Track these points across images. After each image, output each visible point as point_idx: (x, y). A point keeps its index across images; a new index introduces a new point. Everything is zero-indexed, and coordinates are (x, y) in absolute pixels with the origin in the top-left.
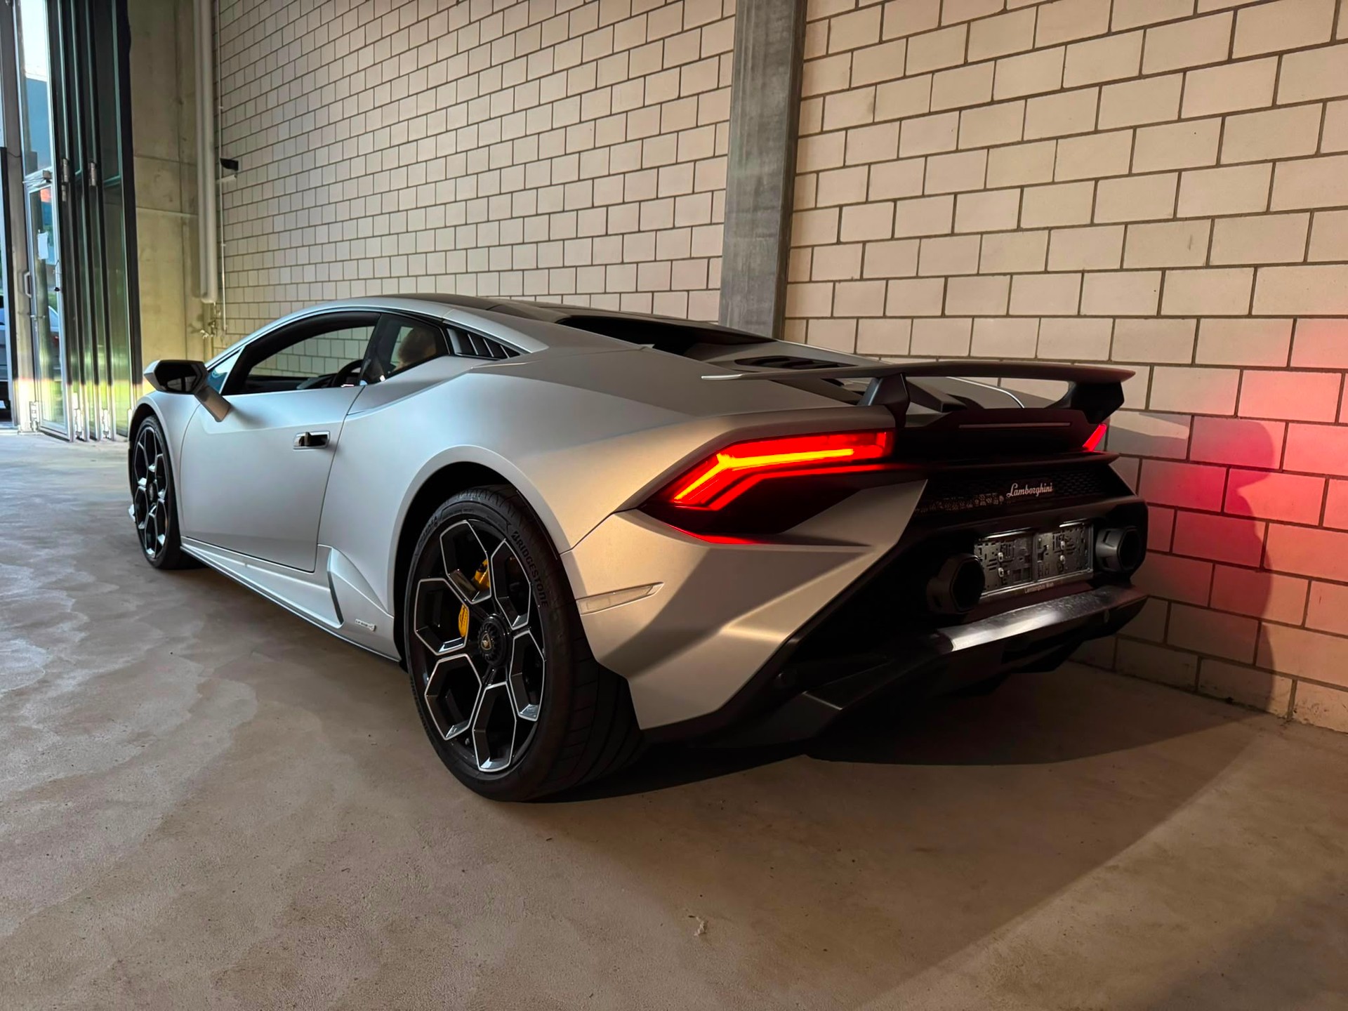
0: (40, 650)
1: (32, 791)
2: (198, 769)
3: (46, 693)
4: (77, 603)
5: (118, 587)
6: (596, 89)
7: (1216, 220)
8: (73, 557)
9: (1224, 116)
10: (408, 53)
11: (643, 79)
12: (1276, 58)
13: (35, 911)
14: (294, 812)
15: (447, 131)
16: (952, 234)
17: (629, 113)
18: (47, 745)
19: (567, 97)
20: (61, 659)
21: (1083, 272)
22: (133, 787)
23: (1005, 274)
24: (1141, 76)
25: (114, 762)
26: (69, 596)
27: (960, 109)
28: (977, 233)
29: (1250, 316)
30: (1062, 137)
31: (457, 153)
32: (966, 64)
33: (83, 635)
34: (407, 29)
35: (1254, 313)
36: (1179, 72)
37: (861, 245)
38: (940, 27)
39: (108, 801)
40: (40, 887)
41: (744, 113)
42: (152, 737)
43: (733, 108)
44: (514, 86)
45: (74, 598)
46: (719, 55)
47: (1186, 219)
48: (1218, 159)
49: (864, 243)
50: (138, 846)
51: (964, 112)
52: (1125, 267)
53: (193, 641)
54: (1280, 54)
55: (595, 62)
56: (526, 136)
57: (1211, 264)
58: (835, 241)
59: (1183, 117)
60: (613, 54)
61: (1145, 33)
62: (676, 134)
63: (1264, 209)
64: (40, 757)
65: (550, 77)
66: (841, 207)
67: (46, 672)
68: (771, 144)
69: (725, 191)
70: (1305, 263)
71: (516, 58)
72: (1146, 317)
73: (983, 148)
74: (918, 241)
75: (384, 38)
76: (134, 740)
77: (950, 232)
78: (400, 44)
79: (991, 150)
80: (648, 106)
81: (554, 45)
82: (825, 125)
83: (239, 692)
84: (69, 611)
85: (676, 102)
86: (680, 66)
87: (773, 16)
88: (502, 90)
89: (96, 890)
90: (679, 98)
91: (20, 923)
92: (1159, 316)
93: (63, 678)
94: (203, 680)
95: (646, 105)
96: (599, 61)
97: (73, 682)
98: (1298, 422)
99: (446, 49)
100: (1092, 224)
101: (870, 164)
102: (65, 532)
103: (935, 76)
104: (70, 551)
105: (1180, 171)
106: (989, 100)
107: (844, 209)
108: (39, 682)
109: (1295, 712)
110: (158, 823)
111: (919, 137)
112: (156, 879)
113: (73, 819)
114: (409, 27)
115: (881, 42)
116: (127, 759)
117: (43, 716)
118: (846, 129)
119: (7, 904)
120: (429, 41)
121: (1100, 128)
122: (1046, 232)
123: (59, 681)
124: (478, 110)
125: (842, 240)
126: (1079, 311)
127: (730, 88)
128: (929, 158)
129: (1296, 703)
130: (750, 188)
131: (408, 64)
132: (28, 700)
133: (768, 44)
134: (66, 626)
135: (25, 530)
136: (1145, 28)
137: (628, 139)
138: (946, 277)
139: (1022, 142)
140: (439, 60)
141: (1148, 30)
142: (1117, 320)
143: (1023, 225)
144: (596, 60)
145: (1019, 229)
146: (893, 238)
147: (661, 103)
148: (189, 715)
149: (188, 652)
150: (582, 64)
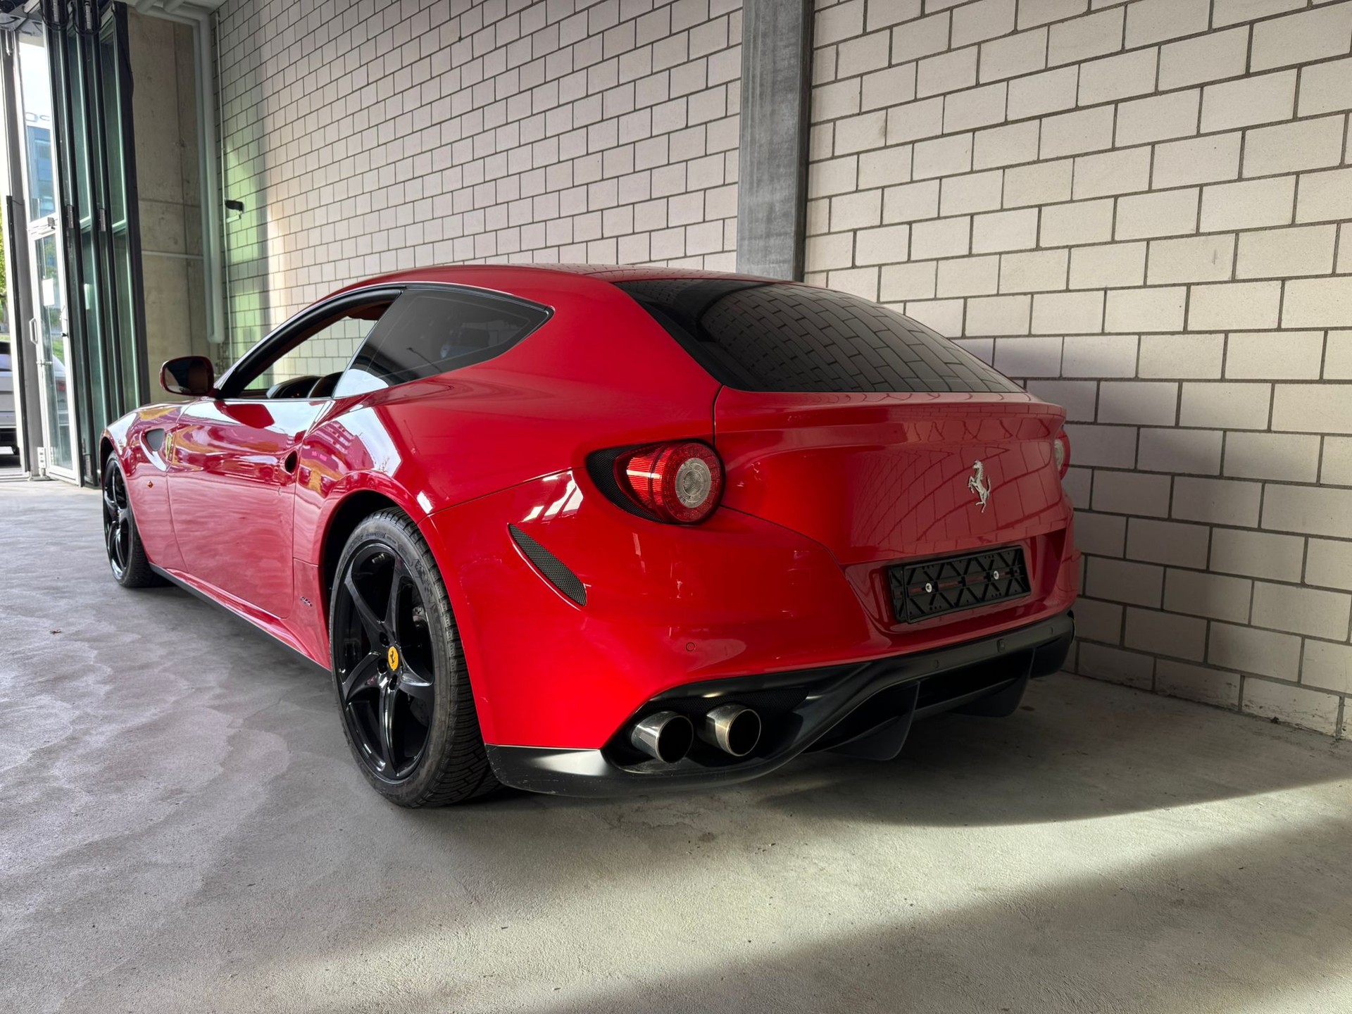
0: (65, 704)
1: (67, 855)
2: (235, 826)
3: (75, 750)
4: (100, 654)
5: (140, 637)
6: (602, 120)
7: (1241, 234)
8: (93, 607)
9: (1244, 130)
10: (411, 90)
11: (649, 109)
12: (1295, 71)
13: (80, 985)
14: (335, 869)
15: (452, 167)
16: (970, 255)
17: (636, 144)
18: (80, 806)
19: (573, 130)
20: (88, 715)
21: (1106, 290)
22: (170, 848)
23: (1025, 294)
24: (1157, 93)
25: (149, 821)
26: (91, 647)
27: (974, 131)
28: (995, 254)
29: (1279, 329)
30: (1079, 155)
31: (463, 188)
32: (978, 85)
33: (108, 688)
34: (410, 66)
35: (1283, 326)
36: (1196, 88)
37: (876, 269)
38: (950, 50)
39: (146, 864)
40: (83, 958)
41: (753, 140)
42: (185, 794)
43: (742, 136)
44: (519, 120)
45: (96, 649)
46: (726, 83)
47: (1209, 234)
48: (1240, 173)
49: (880, 266)
50: (180, 912)
51: (977, 133)
52: (1148, 283)
53: (218, 691)
54: (1299, 67)
55: (601, 94)
56: (533, 169)
57: (1237, 278)
58: (850, 265)
59: (1202, 132)
60: (619, 85)
61: (1159, 49)
62: (685, 163)
63: (1289, 222)
64: (73, 819)
65: (555, 110)
66: (855, 231)
67: (74, 728)
68: (782, 170)
69: (736, 219)
70: (1334, 274)
71: (520, 93)
72: (1173, 333)
73: (998, 168)
74: (935, 262)
75: (387, 76)
76: (168, 798)
77: (967, 253)
78: (403, 80)
79: (1006, 170)
80: (655, 136)
81: (558, 79)
82: (836, 150)
83: (269, 743)
84: (92, 663)
85: (684, 131)
86: (687, 96)
87: (780, 44)
88: (507, 124)
89: (141, 959)
90: (687, 127)
91: (66, 998)
92: (1185, 331)
93: (91, 734)
94: (232, 732)
95: (653, 135)
96: (604, 93)
97: (103, 738)
98: (1333, 435)
99: (450, 84)
100: (1113, 242)
101: (883, 188)
102: (81, 580)
103: (946, 98)
104: (89, 600)
105: (1201, 186)
106: (1003, 120)
107: (859, 233)
108: (67, 739)
109: (1344, 730)
110: (199, 885)
111: (932, 159)
112: (201, 946)
113: (111, 884)
114: (411, 64)
115: (890, 66)
116: (162, 818)
117: (73, 775)
118: (858, 153)
119: (51, 978)
120: (432, 78)
121: (1117, 145)
122: (1066, 250)
123: (87, 738)
124: (484, 145)
125: (857, 263)
126: (1103, 329)
127: (739, 116)
128: (943, 180)
129: (1344, 720)
130: (762, 215)
131: (411, 100)
132: (58, 759)
133: (775, 71)
134: (90, 679)
135: (42, 579)
136: (1159, 44)
137: (636, 170)
138: (965, 298)
139: (1038, 161)
140: (442, 96)
141: (1162, 47)
142: (1143, 337)
143: (1042, 244)
144: (602, 92)
145: (1038, 248)
146: (909, 261)
147: (669, 133)
148: (221, 770)
149: (217, 702)
150: (587, 96)
